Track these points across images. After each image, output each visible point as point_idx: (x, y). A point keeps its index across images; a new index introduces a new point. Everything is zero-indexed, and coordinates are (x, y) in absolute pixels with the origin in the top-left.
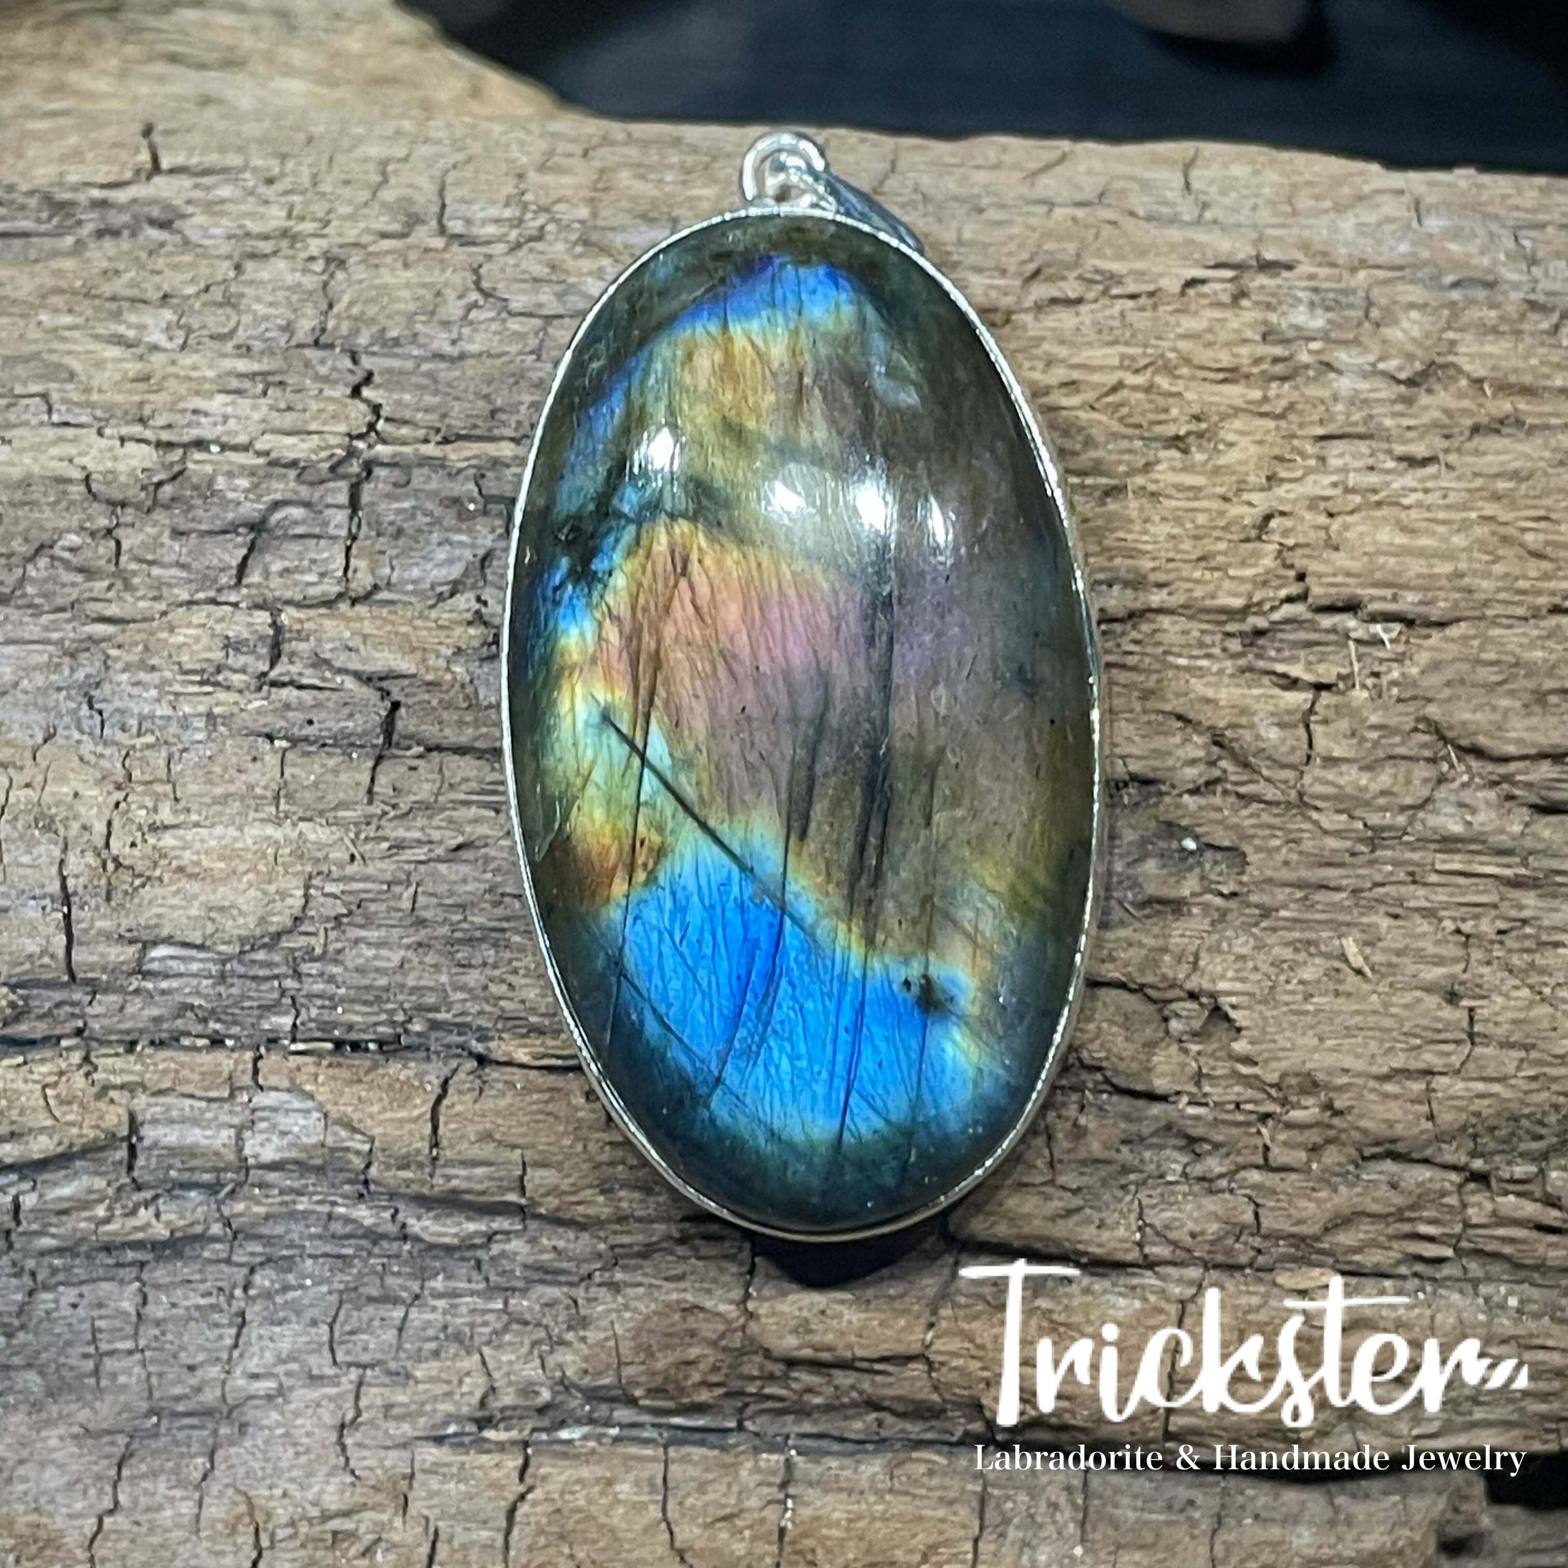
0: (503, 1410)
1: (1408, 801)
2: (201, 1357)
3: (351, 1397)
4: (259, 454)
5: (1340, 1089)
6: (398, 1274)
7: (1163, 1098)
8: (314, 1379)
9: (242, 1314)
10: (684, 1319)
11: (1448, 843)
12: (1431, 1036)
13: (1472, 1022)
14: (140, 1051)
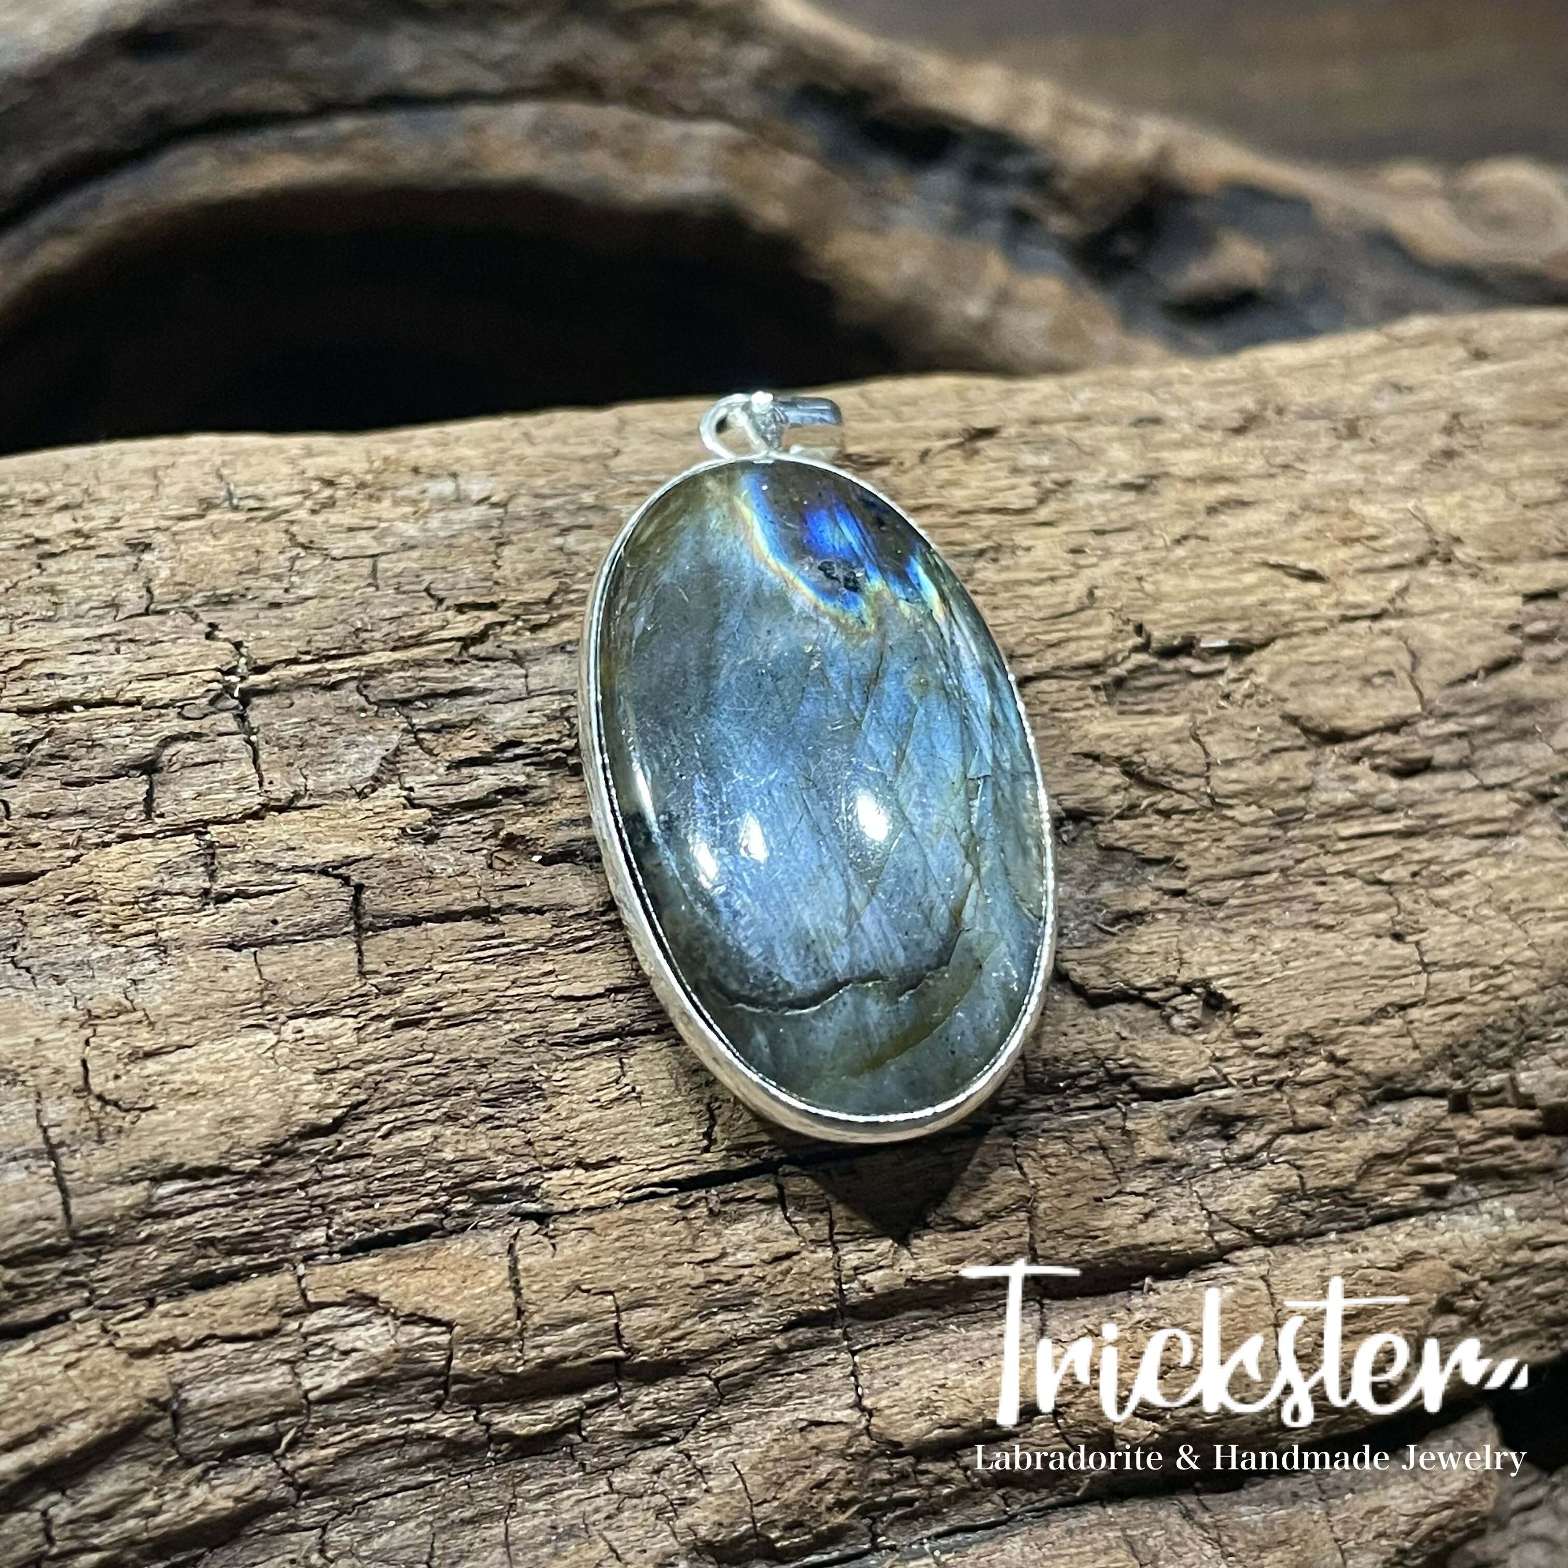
1: (1301, 783)
4: (129, 703)
5: (1336, 1040)
6: (485, 1488)
7: (1189, 1090)
10: (805, 1438)
11: (1342, 813)
12: (1395, 972)
13: (1421, 954)
14: (161, 1308)
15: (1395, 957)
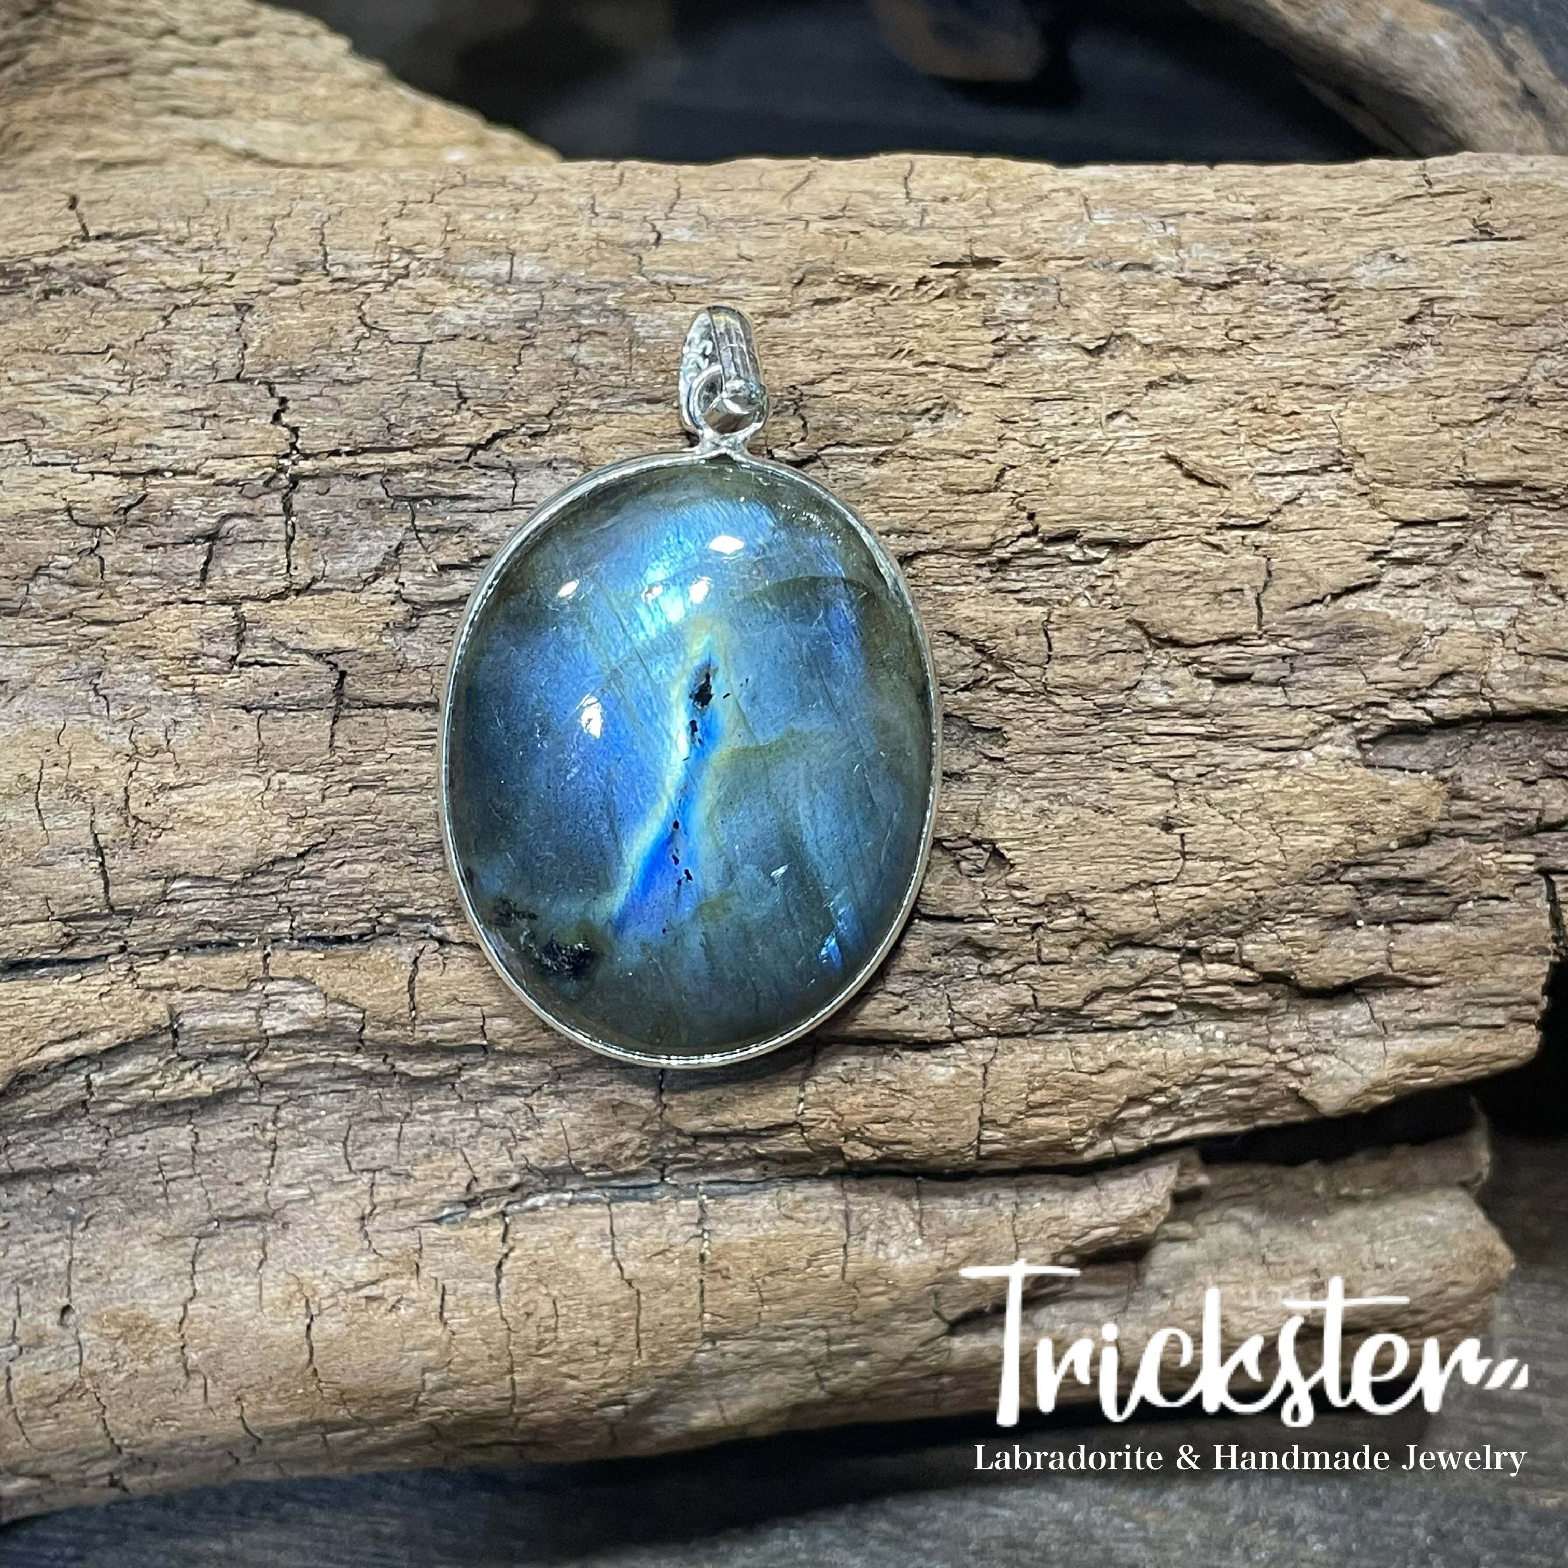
0: (483, 1193)
1: (1126, 684)
2: (246, 1176)
3: (367, 1196)
4: (205, 477)
5: (1089, 902)
6: (391, 1100)
7: (960, 920)
8: (336, 1185)
9: (274, 1142)
10: (615, 1113)
11: (1157, 712)
12: (1154, 857)
13: (1183, 844)
14: (172, 959)
15: (1158, 845)
